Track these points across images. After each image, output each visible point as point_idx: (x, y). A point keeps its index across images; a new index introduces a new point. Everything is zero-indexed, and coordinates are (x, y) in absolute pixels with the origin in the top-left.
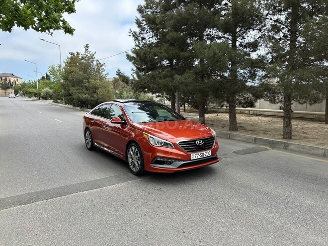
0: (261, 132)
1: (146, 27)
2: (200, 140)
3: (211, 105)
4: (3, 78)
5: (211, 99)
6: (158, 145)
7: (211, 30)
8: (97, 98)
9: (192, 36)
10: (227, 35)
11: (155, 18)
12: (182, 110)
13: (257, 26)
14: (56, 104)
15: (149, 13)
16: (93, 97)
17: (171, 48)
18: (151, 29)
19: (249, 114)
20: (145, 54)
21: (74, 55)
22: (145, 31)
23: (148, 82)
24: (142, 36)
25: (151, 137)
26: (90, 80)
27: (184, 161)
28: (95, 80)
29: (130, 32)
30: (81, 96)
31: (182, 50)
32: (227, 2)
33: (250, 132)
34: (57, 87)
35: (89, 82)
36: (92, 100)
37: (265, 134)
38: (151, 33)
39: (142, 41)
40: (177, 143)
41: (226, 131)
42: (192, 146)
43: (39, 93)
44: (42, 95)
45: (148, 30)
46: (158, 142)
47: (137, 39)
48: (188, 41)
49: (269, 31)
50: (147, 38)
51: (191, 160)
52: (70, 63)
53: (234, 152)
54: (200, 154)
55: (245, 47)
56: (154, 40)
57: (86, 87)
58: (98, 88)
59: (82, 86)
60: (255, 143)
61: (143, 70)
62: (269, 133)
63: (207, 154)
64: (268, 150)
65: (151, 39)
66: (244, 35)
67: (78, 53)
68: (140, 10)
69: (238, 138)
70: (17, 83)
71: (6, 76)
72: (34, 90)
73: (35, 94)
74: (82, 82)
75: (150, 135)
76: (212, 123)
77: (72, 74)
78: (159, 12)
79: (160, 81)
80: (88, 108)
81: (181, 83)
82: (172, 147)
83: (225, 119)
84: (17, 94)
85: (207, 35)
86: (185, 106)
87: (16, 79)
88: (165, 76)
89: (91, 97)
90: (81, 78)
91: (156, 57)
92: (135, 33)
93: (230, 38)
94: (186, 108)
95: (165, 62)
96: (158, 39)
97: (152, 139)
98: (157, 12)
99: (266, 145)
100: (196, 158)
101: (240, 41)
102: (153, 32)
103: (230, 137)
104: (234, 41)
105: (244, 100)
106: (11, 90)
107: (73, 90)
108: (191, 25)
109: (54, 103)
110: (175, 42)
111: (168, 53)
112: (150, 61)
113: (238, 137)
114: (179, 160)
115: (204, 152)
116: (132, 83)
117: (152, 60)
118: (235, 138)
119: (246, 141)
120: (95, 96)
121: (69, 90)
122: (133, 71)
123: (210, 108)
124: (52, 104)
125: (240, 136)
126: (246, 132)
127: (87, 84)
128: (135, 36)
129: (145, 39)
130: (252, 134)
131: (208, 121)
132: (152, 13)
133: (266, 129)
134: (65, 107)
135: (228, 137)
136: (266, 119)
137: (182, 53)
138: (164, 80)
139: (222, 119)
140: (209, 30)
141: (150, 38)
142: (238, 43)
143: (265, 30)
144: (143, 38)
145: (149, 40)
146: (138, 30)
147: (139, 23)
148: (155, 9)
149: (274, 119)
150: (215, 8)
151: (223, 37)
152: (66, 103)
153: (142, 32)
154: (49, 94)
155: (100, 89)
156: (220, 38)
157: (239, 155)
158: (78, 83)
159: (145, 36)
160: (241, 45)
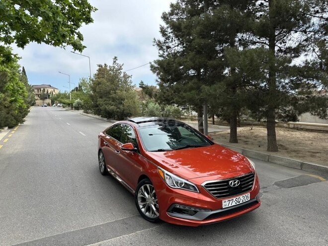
0: (308, 153)
1: (171, 35)
2: (234, 179)
3: (244, 117)
4: (42, 89)
5: (244, 110)
6: (177, 187)
7: (244, 35)
8: (122, 110)
9: (221, 42)
10: (263, 39)
11: (180, 24)
12: (210, 121)
13: (299, 27)
14: (86, 114)
15: (175, 20)
16: (119, 108)
17: (198, 56)
18: (176, 36)
19: (289, 128)
20: (168, 64)
21: (102, 67)
22: (171, 40)
23: (172, 95)
24: (167, 45)
25: (167, 174)
26: (117, 91)
27: (212, 210)
28: (121, 91)
29: (154, 42)
30: (107, 108)
31: (210, 58)
32: (263, 2)
33: (294, 154)
34: (86, 98)
35: (115, 93)
36: (118, 112)
37: (312, 156)
38: (176, 41)
39: (167, 50)
40: (203, 184)
41: (263, 151)
42: (224, 189)
43: (72, 103)
44: (74, 106)
45: (174, 38)
46: (177, 183)
47: (161, 48)
48: (218, 48)
49: (315, 32)
50: (172, 46)
51: (222, 209)
52: (98, 75)
53: (276, 184)
54: (234, 199)
55: (285, 52)
56: (180, 49)
57: (113, 98)
58: (123, 100)
59: (109, 98)
60: (301, 169)
61: (168, 81)
62: (317, 155)
63: (244, 198)
64: (321, 181)
65: (176, 48)
66: (285, 38)
67: (105, 65)
68: (165, 17)
69: (279, 162)
70: (54, 93)
71: (44, 87)
72: (67, 101)
73: (69, 105)
74: (109, 93)
75: (166, 172)
76: (245, 140)
77: (100, 85)
78: (186, 18)
79: (184, 94)
80: (114, 119)
81: (209, 95)
82: (195, 189)
83: (261, 135)
84: (54, 104)
85: (240, 40)
86: (213, 118)
87: (53, 90)
88: (191, 89)
89: (117, 109)
90: (108, 89)
91: (181, 67)
92: (159, 42)
93: (267, 42)
94: (215, 120)
95: (192, 72)
96: (184, 47)
97: (168, 177)
98: (182, 19)
99: (318, 174)
100: (230, 205)
101: (279, 45)
102: (179, 39)
103: (269, 160)
104: (272, 46)
105: (285, 113)
106: (48, 101)
107: (100, 101)
108: (220, 31)
109: (84, 113)
110: (203, 49)
111: (194, 62)
112: (175, 71)
113: (279, 160)
114: (206, 209)
115: (241, 197)
116: (156, 95)
117: (176, 71)
118: (275, 161)
119: (291, 166)
120: (121, 107)
121: (97, 102)
122: (157, 83)
123: (243, 120)
124: (82, 114)
125: (281, 160)
126: (289, 153)
127: (114, 95)
128: (160, 45)
129: (170, 48)
130: (296, 156)
131: (240, 136)
132: (178, 19)
133: (313, 149)
134: (94, 117)
135: (267, 160)
136: (311, 135)
137: (210, 62)
138: (189, 93)
139: (257, 135)
140: (242, 35)
141: (176, 46)
142: (276, 49)
143: (310, 31)
144: (168, 47)
145: (174, 49)
146: (162, 39)
147: (163, 32)
148: (181, 15)
149: (320, 134)
150: (249, 9)
151: (258, 42)
152: (95, 114)
153: (167, 41)
154: (81, 104)
155: (126, 100)
156: (254, 43)
157: (282, 189)
158: (105, 94)
159: (170, 45)
160: (280, 50)
